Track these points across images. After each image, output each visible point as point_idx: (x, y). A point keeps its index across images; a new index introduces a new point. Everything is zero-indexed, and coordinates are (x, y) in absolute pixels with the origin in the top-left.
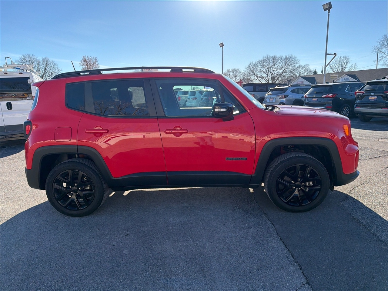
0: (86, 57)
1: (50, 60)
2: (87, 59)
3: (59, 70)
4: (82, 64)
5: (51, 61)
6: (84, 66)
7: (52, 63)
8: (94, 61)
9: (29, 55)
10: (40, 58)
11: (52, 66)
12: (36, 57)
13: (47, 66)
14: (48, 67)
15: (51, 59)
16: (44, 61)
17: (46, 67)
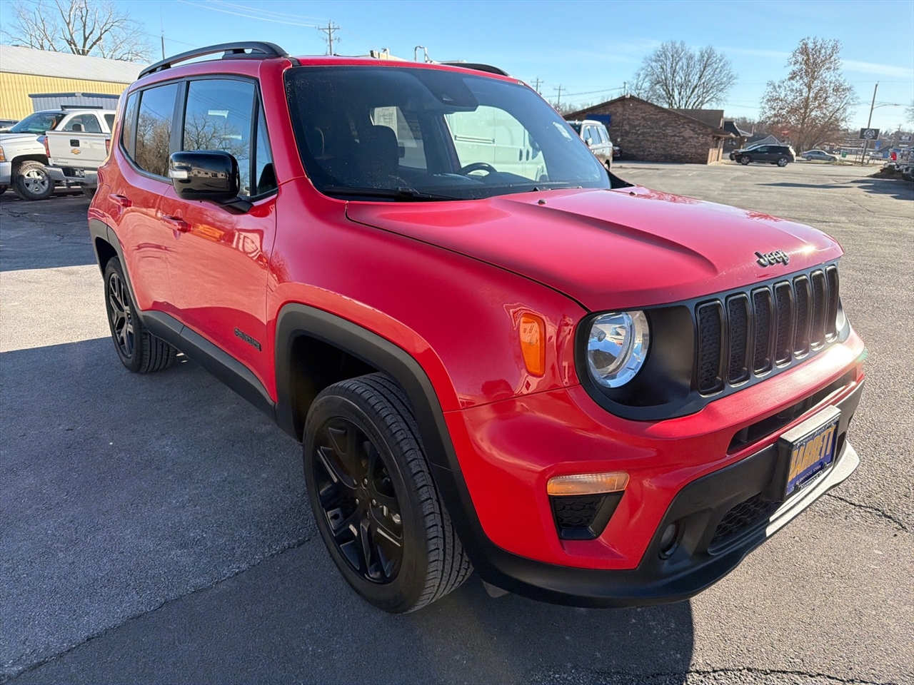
0: (809, 42)
1: (716, 52)
2: (811, 45)
3: (732, 76)
4: (794, 59)
5: (719, 56)
6: (798, 66)
7: (721, 61)
8: (828, 52)
9: (673, 44)
10: (695, 50)
11: (717, 68)
12: (687, 46)
13: (707, 69)
14: (709, 71)
15: (718, 51)
16: (703, 57)
17: (704, 70)
